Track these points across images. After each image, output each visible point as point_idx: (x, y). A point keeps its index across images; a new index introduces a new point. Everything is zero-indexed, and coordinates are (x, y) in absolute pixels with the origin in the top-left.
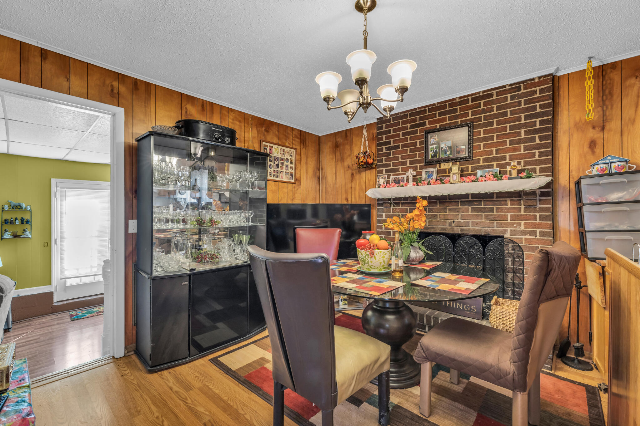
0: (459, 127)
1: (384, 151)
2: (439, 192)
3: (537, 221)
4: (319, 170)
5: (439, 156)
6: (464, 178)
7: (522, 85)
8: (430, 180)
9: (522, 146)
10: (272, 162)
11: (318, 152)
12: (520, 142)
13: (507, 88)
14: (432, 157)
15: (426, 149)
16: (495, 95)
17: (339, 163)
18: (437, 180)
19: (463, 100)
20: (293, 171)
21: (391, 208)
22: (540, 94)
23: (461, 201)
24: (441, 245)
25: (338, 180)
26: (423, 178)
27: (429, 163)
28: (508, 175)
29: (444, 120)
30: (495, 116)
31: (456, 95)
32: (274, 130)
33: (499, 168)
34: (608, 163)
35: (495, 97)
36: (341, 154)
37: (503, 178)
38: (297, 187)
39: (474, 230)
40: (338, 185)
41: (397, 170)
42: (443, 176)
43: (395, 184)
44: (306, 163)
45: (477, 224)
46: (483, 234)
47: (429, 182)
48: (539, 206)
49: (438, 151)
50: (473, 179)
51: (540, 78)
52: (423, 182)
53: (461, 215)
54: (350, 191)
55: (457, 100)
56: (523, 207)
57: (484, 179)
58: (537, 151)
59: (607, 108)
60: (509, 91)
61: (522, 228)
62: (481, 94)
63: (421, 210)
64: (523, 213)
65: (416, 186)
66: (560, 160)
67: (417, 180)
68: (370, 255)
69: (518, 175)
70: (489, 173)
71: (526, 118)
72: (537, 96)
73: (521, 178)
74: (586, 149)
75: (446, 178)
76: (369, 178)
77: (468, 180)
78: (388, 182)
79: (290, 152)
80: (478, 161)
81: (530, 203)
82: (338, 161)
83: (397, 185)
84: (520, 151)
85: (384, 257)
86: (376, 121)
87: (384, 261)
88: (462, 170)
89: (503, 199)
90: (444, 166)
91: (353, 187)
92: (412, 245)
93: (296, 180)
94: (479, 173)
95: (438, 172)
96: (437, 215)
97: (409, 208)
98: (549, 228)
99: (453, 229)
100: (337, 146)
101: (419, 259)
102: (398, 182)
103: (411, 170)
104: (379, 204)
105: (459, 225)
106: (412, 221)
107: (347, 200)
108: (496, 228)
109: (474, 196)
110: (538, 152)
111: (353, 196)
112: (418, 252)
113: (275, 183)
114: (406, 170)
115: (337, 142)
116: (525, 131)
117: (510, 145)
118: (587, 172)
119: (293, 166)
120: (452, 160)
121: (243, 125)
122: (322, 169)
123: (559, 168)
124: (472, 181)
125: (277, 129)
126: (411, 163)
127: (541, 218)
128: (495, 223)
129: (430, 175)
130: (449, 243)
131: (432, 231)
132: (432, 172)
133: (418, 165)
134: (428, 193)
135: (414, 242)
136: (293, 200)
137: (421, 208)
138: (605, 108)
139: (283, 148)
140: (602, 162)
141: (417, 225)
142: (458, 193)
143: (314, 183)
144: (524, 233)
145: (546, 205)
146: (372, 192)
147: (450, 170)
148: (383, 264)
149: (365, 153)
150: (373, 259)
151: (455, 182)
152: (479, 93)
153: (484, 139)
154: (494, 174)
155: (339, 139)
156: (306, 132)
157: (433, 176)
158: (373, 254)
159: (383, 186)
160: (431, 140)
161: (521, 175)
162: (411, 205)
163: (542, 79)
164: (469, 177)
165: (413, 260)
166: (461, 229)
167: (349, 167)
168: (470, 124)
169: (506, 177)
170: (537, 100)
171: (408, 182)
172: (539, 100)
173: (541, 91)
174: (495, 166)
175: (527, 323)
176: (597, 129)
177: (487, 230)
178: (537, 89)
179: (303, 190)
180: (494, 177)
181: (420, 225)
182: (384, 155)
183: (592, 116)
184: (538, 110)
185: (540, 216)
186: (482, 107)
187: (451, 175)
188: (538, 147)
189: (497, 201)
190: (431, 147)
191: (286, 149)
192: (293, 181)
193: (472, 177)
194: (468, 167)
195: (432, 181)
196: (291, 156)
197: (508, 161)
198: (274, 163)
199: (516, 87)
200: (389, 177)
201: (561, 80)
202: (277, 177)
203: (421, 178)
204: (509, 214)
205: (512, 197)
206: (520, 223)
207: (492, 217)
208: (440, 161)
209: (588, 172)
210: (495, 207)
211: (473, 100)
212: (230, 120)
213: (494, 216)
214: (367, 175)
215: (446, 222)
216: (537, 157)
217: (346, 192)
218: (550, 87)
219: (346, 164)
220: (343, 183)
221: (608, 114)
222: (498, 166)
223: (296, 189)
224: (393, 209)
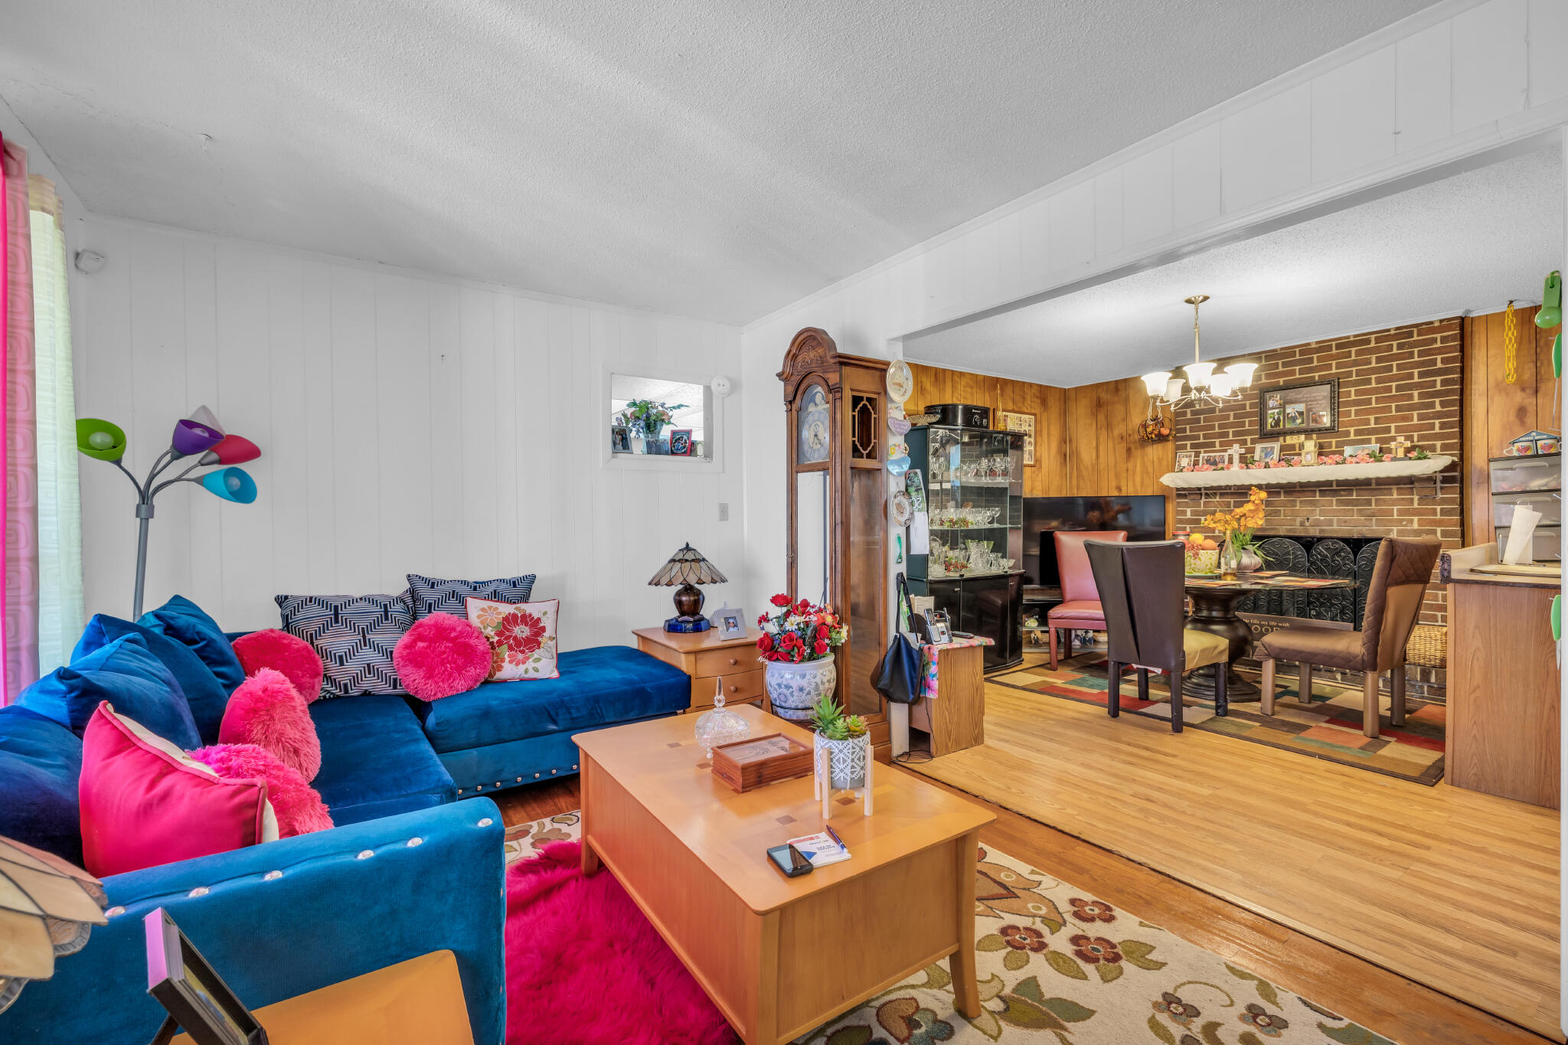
0: (1315, 384)
2: (1283, 478)
3: (1436, 516)
4: (1066, 441)
5: (1284, 426)
6: (1323, 457)
7: (1415, 330)
8: (1268, 460)
9: (1415, 413)
11: (1064, 414)
12: (1412, 408)
13: (1392, 332)
14: (1272, 426)
15: (1261, 415)
16: (1373, 342)
17: (1104, 432)
18: (1280, 461)
19: (1323, 347)
20: (1032, 448)
21: (1202, 502)
22: (1441, 343)
23: (1320, 490)
24: (1288, 553)
25: (1102, 459)
26: (1257, 458)
27: (1266, 436)
28: (1392, 456)
29: (1293, 373)
30: (1374, 371)
31: (1312, 339)
32: (1009, 390)
33: (1378, 445)
34: (1532, 441)
35: (1373, 344)
36: (1106, 417)
37: (1383, 459)
38: (1037, 472)
39: (1341, 530)
40: (1102, 467)
41: (1213, 445)
42: (1289, 455)
43: (1208, 465)
44: (1049, 433)
45: (1346, 522)
46: (1356, 536)
47: (1267, 463)
48: (1440, 496)
49: (1282, 418)
50: (1338, 459)
51: (1441, 321)
52: (1257, 463)
53: (1320, 510)
54: (1124, 475)
55: (1313, 346)
56: (1416, 498)
57: (1354, 460)
58: (1437, 422)
59: (1542, 364)
60: (1395, 337)
61: (1415, 526)
62: (1352, 339)
63: (1257, 504)
64: (1416, 505)
65: (1245, 470)
66: (1474, 432)
67: (1246, 461)
68: (1194, 556)
69: (1406, 456)
70: (1362, 451)
71: (1421, 375)
72: (1436, 346)
73: (1410, 459)
74: (1512, 418)
75: (1296, 458)
76: (1161, 456)
77: (1330, 461)
78: (1196, 463)
79: (1029, 420)
80: (1348, 433)
81: (1425, 492)
82: (1101, 429)
83: (1213, 467)
84: (1412, 420)
85: (1210, 559)
87: (1211, 564)
88: (1321, 446)
89: (1386, 487)
90: (1290, 440)
91: (1129, 468)
92: (1244, 549)
93: (1036, 461)
94: (1348, 450)
95: (1282, 448)
96: (1280, 511)
97: (1232, 500)
98: (1455, 526)
99: (1307, 530)
100: (1099, 404)
101: (1255, 565)
102: (1215, 463)
103: (1236, 446)
104: (1179, 496)
105: (1317, 523)
106: (1243, 519)
107: (1119, 489)
108: (1375, 528)
109: (1339, 483)
110: (1440, 423)
111: (1130, 483)
112: (1253, 557)
114: (1230, 444)
115: (1099, 398)
116: (1419, 394)
117: (1396, 412)
118: (1505, 451)
119: (1032, 440)
120: (1304, 432)
121: (975, 390)
122: (1070, 441)
123: (1473, 444)
124: (1337, 463)
125: (1011, 388)
126: (1235, 434)
127: (1443, 512)
128: (1374, 520)
129: (1268, 453)
130: (1301, 551)
131: (1272, 533)
132: (1273, 448)
133: (1249, 438)
134: (1265, 479)
135: (1247, 544)
136: (1032, 492)
137: (1257, 502)
138: (1538, 364)
139: (1019, 415)
140: (1524, 439)
141: (1251, 523)
142: (1313, 479)
143: (1059, 462)
144: (1418, 533)
145: (1450, 494)
146: (1170, 479)
147: (1301, 446)
148: (1209, 566)
149: (1155, 419)
150: (1197, 561)
151: (1309, 463)
152: (1348, 337)
153: (1356, 403)
154: (1370, 452)
155: (1103, 395)
156: (1049, 386)
157: (1273, 454)
158: (1198, 555)
159: (1188, 469)
160: (1271, 401)
161: (1409, 455)
162: (1235, 496)
163: (1445, 323)
164: (1332, 456)
165: (1246, 568)
166: (1320, 530)
167: (1122, 438)
168: (1333, 381)
169: (1388, 457)
170: (1436, 351)
171: (1232, 463)
172: (1440, 351)
173: (1444, 340)
174: (1373, 440)
175: (1375, 605)
176: (1528, 391)
177: (1361, 530)
178: (1438, 336)
179: (1045, 475)
180: (1370, 457)
181: (1256, 523)
183: (1512, 378)
184: (1439, 365)
185: (1441, 509)
186: (1353, 357)
187: (1303, 454)
188: (1438, 415)
189: (1376, 489)
190: (1270, 412)
191: (1023, 417)
192: (1032, 463)
193: (1337, 457)
194: (1331, 442)
195: (1271, 463)
196: (1030, 425)
197: (1393, 433)
199: (1404, 332)
200: (1197, 455)
201: (1476, 323)
203: (1253, 457)
204: (1395, 508)
205: (1399, 485)
206: (1412, 520)
207: (1369, 512)
208: (1284, 433)
209: (1507, 452)
210: (1373, 498)
211: (1338, 347)
212: (962, 388)
213: (1372, 511)
214: (1154, 452)
215: (1295, 520)
216: (1437, 430)
217: (1117, 476)
218: (1456, 334)
219: (1116, 433)
220: (1112, 462)
221: (1543, 372)
222: (1378, 441)
223: (1036, 474)
224: (1205, 502)
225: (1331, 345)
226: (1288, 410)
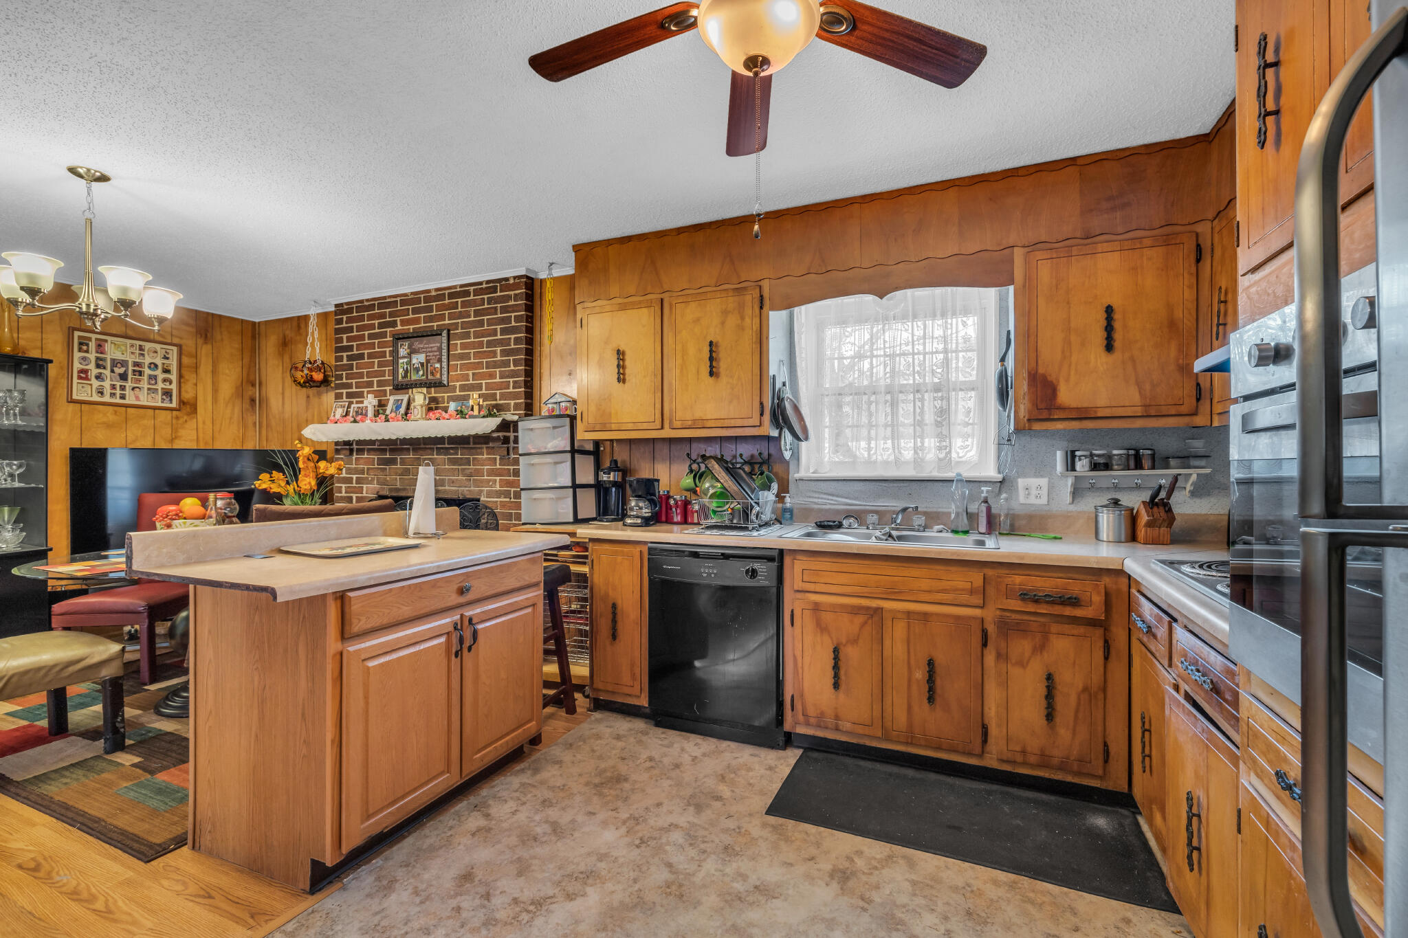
0: (433, 334)
1: (345, 362)
2: (394, 434)
3: (510, 476)
4: (253, 385)
5: (410, 377)
6: (431, 412)
7: (498, 285)
10: (104, 368)
11: (253, 351)
12: (496, 365)
13: (484, 285)
14: (402, 378)
15: (395, 363)
16: (471, 294)
18: (404, 414)
19: (440, 295)
20: (174, 387)
21: (354, 458)
22: (514, 301)
23: (436, 448)
25: (287, 407)
26: (388, 410)
27: (398, 387)
28: (472, 413)
29: (419, 321)
30: (473, 324)
31: (432, 286)
34: (556, 403)
35: (471, 297)
38: (185, 417)
39: (450, 491)
41: (361, 394)
43: (356, 417)
44: (214, 372)
45: (452, 483)
46: (461, 497)
48: (512, 456)
49: (409, 369)
50: (444, 415)
51: (515, 278)
55: (433, 293)
56: (498, 458)
60: (486, 291)
61: (497, 487)
62: (459, 289)
64: (498, 466)
65: (375, 423)
66: (542, 394)
67: (378, 414)
69: (479, 413)
71: (502, 332)
72: (511, 303)
77: (437, 416)
78: (348, 414)
79: (164, 351)
80: (454, 388)
81: (504, 451)
82: (286, 371)
83: (360, 419)
84: (496, 378)
86: (333, 309)
88: (430, 401)
89: (479, 447)
93: (182, 403)
94: (453, 406)
95: (408, 402)
97: (376, 457)
100: (284, 344)
102: (359, 415)
103: (371, 397)
104: (337, 451)
108: (472, 488)
110: (513, 381)
113: (116, 408)
116: (500, 351)
117: (486, 368)
119: (173, 377)
120: (425, 384)
122: (261, 383)
124: (444, 419)
127: (514, 473)
128: (472, 481)
129: (398, 406)
132: (402, 401)
133: (386, 389)
134: (380, 434)
136: (172, 441)
139: (139, 342)
140: (551, 401)
143: (237, 410)
144: (499, 494)
146: (327, 431)
147: (414, 400)
149: (311, 362)
151: (421, 418)
152: (456, 287)
153: (460, 357)
154: (463, 408)
155: (288, 332)
156: (213, 314)
157: (401, 407)
159: (340, 421)
160: (402, 350)
163: (517, 281)
164: (439, 411)
168: (446, 332)
170: (511, 309)
171: (367, 416)
172: (513, 309)
173: (515, 298)
177: (462, 492)
178: (513, 293)
179: (204, 423)
182: (343, 368)
184: (513, 323)
185: (513, 470)
186: (459, 309)
187: (412, 408)
188: (512, 374)
189: (472, 449)
190: (401, 361)
191: (147, 345)
192: (174, 405)
194: (444, 396)
195: (397, 416)
196: (166, 358)
197: (484, 391)
198: (112, 371)
199: (492, 286)
200: (350, 405)
202: (123, 397)
204: (484, 468)
206: (496, 481)
207: (468, 472)
208: (410, 386)
210: (471, 457)
211: (450, 296)
213: (471, 471)
216: (511, 389)
218: (522, 293)
223: (181, 421)
224: (356, 458)
225: (445, 294)
226: (414, 361)
